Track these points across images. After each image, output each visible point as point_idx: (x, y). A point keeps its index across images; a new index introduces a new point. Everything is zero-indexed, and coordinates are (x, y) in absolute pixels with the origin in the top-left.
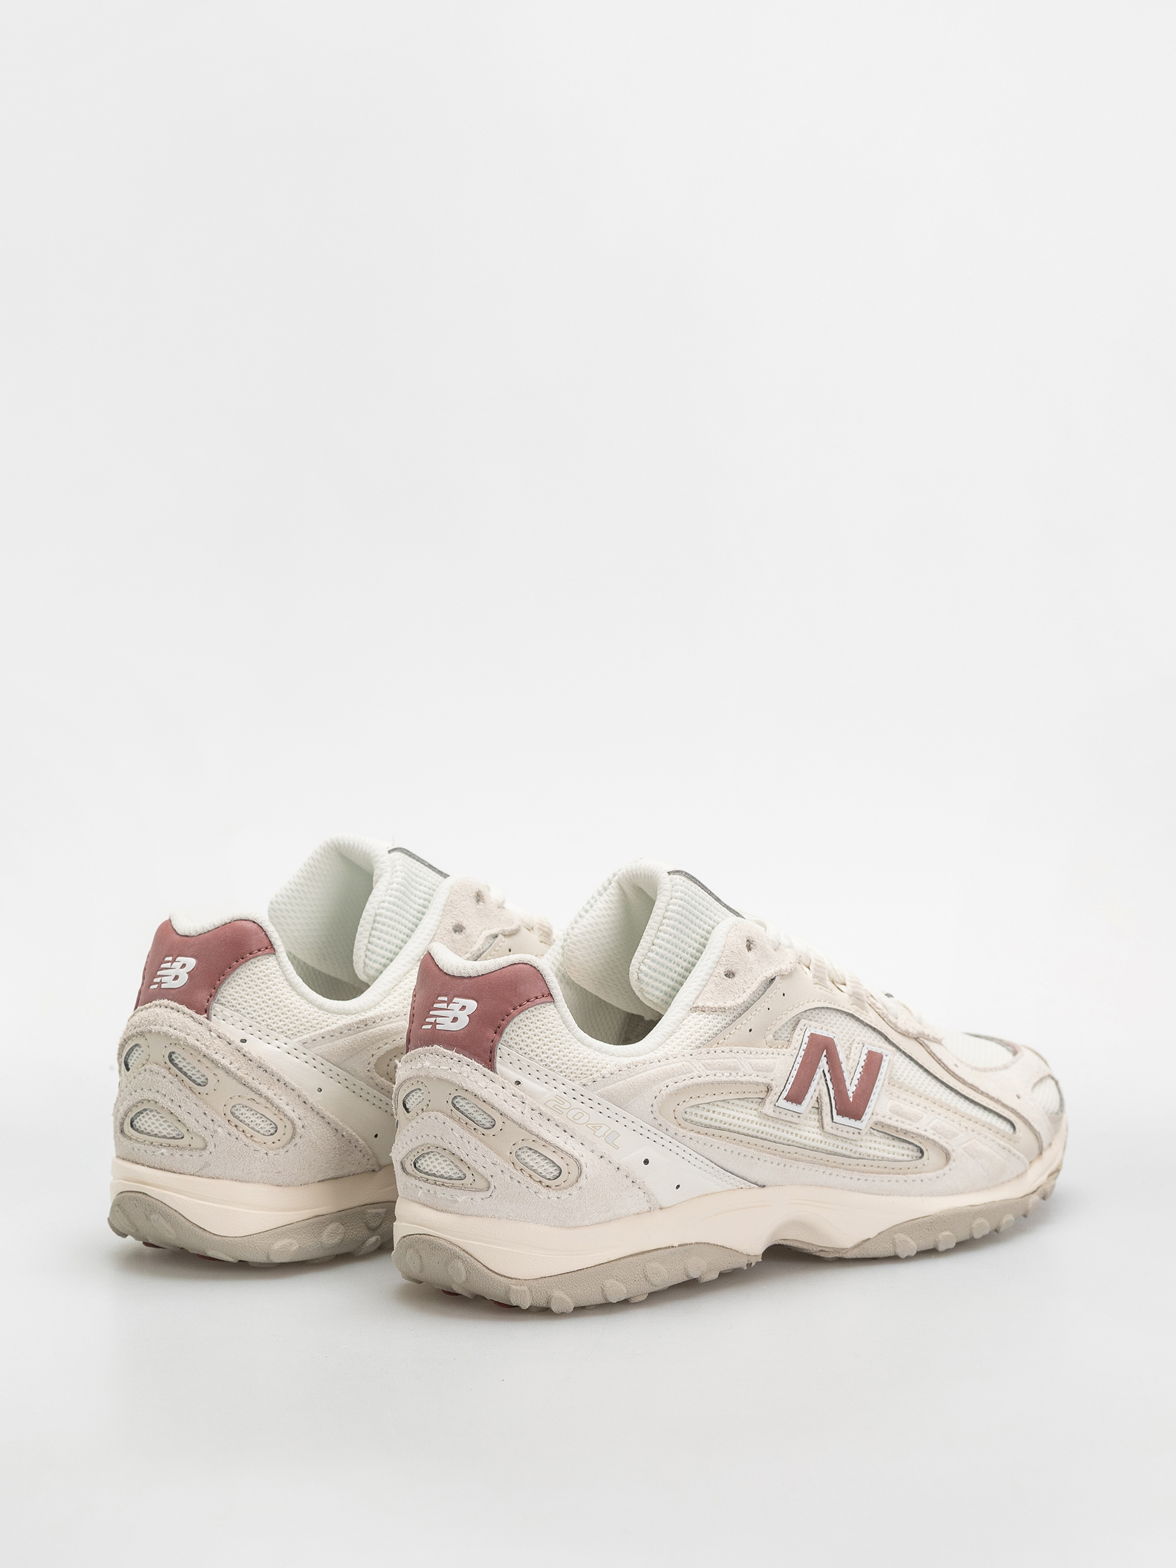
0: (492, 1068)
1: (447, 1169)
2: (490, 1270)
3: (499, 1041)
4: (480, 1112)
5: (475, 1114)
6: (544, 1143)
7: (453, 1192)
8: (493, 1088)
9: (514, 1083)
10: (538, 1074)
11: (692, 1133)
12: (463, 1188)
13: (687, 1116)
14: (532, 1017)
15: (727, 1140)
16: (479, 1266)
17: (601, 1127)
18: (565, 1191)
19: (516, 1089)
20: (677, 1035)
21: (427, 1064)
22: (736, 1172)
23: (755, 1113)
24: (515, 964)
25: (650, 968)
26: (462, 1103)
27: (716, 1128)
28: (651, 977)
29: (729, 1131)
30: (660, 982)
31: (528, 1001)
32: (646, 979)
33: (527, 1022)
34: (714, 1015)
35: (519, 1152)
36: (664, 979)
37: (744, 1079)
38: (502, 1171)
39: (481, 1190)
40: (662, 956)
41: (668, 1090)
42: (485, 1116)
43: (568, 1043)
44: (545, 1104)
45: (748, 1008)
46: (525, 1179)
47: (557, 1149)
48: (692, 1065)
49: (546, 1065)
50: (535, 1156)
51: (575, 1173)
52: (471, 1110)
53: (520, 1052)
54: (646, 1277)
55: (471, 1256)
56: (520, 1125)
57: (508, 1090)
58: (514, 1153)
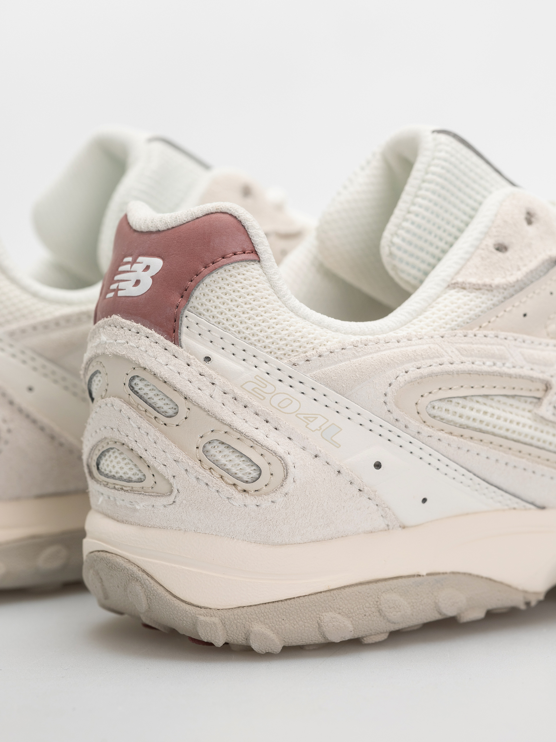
0: (175, 339)
1: (126, 469)
2: (175, 597)
3: (185, 307)
4: (161, 397)
5: (156, 399)
6: (239, 436)
7: (131, 496)
8: (174, 365)
9: (202, 359)
10: (233, 349)
11: (441, 434)
12: (142, 492)
13: (435, 412)
14: (228, 278)
15: (491, 446)
16: (160, 590)
17: (316, 418)
18: (266, 497)
19: (205, 367)
20: (427, 314)
21: (104, 338)
22: (504, 487)
23: (529, 415)
24: (212, 213)
25: (404, 240)
26: (141, 385)
27: (475, 429)
28: (406, 252)
29: (494, 434)
30: (418, 258)
31: (223, 258)
32: (399, 254)
33: (222, 284)
34: (478, 293)
35: (209, 447)
36: (422, 255)
37: (512, 371)
38: (186, 470)
39: (162, 495)
40: (419, 226)
41: (407, 377)
42: (167, 401)
43: (275, 312)
44: (241, 386)
45: (522, 289)
46: (215, 481)
47: (255, 444)
48: (443, 349)
49: (245, 338)
50: (227, 452)
51: (279, 473)
52: (151, 394)
53: (213, 321)
54: (380, 611)
55: (152, 578)
56: (207, 412)
57: (194, 367)
58: (201, 448)
